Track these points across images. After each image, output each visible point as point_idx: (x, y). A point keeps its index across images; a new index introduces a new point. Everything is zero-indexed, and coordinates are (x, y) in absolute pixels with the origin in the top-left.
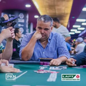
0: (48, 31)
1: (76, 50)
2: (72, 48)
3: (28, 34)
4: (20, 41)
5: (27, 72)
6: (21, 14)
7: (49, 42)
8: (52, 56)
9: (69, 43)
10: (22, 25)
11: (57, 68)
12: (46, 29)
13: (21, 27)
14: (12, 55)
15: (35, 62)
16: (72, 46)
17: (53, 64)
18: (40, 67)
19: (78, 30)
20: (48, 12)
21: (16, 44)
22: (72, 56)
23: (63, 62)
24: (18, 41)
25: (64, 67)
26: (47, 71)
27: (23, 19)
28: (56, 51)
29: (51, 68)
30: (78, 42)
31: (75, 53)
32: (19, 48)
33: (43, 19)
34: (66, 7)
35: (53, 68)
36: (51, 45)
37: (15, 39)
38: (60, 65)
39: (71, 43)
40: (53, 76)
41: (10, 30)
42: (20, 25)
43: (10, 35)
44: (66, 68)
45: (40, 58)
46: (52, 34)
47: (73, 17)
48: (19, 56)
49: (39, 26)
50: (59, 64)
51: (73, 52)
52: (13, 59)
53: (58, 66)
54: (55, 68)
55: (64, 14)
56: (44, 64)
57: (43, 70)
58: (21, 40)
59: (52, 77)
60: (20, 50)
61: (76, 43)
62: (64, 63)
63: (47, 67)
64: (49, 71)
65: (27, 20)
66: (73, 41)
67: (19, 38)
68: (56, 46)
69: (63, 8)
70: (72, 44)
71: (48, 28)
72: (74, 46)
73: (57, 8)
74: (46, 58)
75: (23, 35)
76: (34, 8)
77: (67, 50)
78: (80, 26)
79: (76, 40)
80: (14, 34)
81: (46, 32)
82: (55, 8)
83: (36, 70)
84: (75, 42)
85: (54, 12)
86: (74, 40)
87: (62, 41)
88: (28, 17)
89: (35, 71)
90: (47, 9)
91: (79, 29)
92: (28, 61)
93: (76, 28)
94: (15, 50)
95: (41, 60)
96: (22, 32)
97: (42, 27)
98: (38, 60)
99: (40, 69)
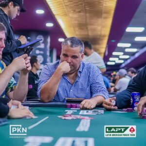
0: (77, 59)
1: (117, 87)
2: (112, 84)
3: (50, 64)
4: (38, 74)
5: (47, 117)
6: (39, 36)
7: (79, 75)
8: (84, 96)
9: (107, 77)
10: (42, 52)
11: (90, 112)
12: (74, 56)
13: (40, 54)
14: (26, 94)
15: (59, 103)
16: (111, 81)
17: (85, 106)
18: (66, 111)
19: (120, 59)
20: (78, 33)
21: (33, 78)
22: (112, 96)
23: (98, 103)
24: (35, 74)
25: (99, 111)
26: (76, 116)
27: (43, 43)
28: (88, 89)
29: (81, 112)
30: (119, 75)
31: (115, 90)
32: (37, 84)
33: (69, 43)
34: (104, 27)
35: (85, 112)
36: (82, 80)
37: (31, 71)
38: (94, 108)
39: (109, 77)
40: (85, 124)
41: (25, 59)
42: (38, 52)
43: (24, 66)
44: (103, 113)
45: (66, 99)
46: (83, 64)
47: (113, 41)
48: (36, 95)
49: (64, 53)
50: (92, 107)
51: (112, 90)
52: (28, 99)
53: (92, 109)
54: (87, 112)
55: (100, 36)
56: (71, 107)
57: (70, 115)
58: (40, 73)
59: (83, 125)
60: (39, 87)
61: (116, 77)
62: (99, 106)
63: (76, 111)
64: (79, 117)
65: (49, 45)
66: (112, 74)
67: (37, 69)
68: (89, 80)
69: (99, 28)
70: (112, 79)
71: (77, 55)
72: (114, 81)
73: (90, 27)
74: (74, 98)
75: (42, 65)
76: (57, 27)
77: (105, 87)
78: (122, 53)
79: (117, 73)
80: (29, 65)
81: (74, 60)
82: (87, 28)
83: (60, 115)
84: (115, 75)
85: (86, 33)
86: (114, 73)
87: (97, 74)
88: (49, 40)
89: (59, 117)
90: (77, 29)
91: (121, 57)
92: (50, 102)
93: (117, 56)
94: (31, 86)
95: (68, 101)
96: (41, 62)
97: (68, 54)
98: (63, 101)
99: (67, 113)
